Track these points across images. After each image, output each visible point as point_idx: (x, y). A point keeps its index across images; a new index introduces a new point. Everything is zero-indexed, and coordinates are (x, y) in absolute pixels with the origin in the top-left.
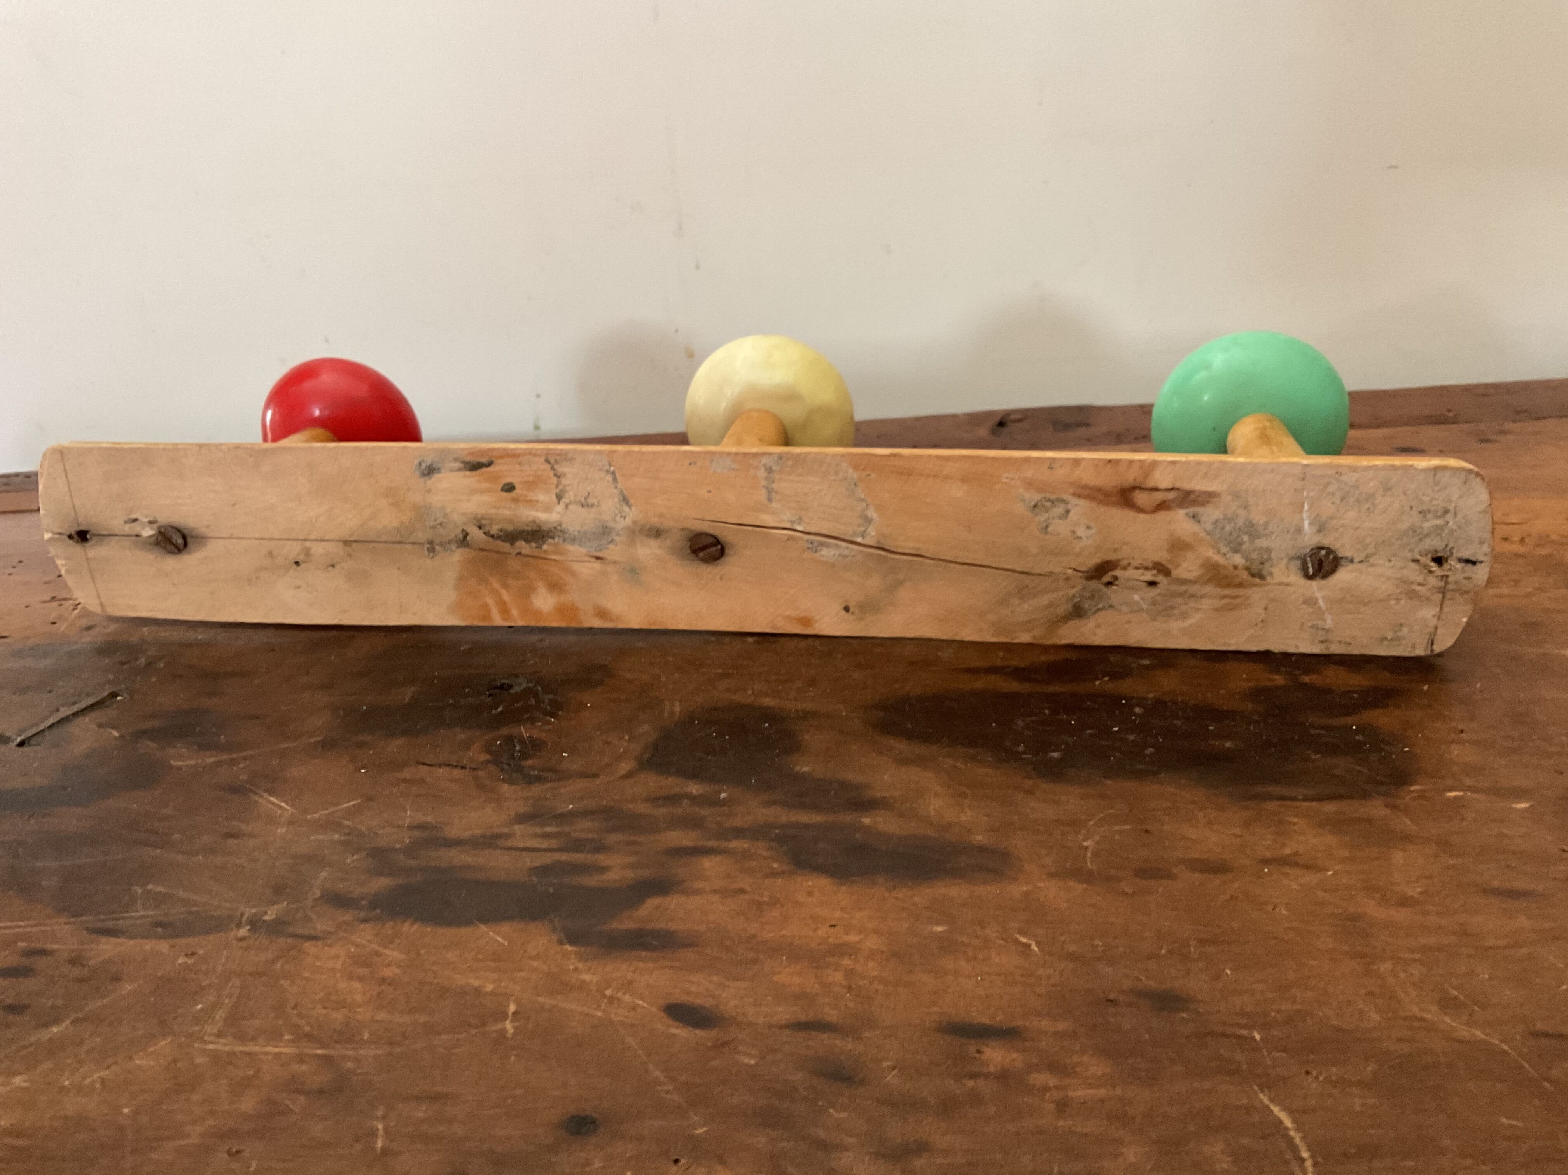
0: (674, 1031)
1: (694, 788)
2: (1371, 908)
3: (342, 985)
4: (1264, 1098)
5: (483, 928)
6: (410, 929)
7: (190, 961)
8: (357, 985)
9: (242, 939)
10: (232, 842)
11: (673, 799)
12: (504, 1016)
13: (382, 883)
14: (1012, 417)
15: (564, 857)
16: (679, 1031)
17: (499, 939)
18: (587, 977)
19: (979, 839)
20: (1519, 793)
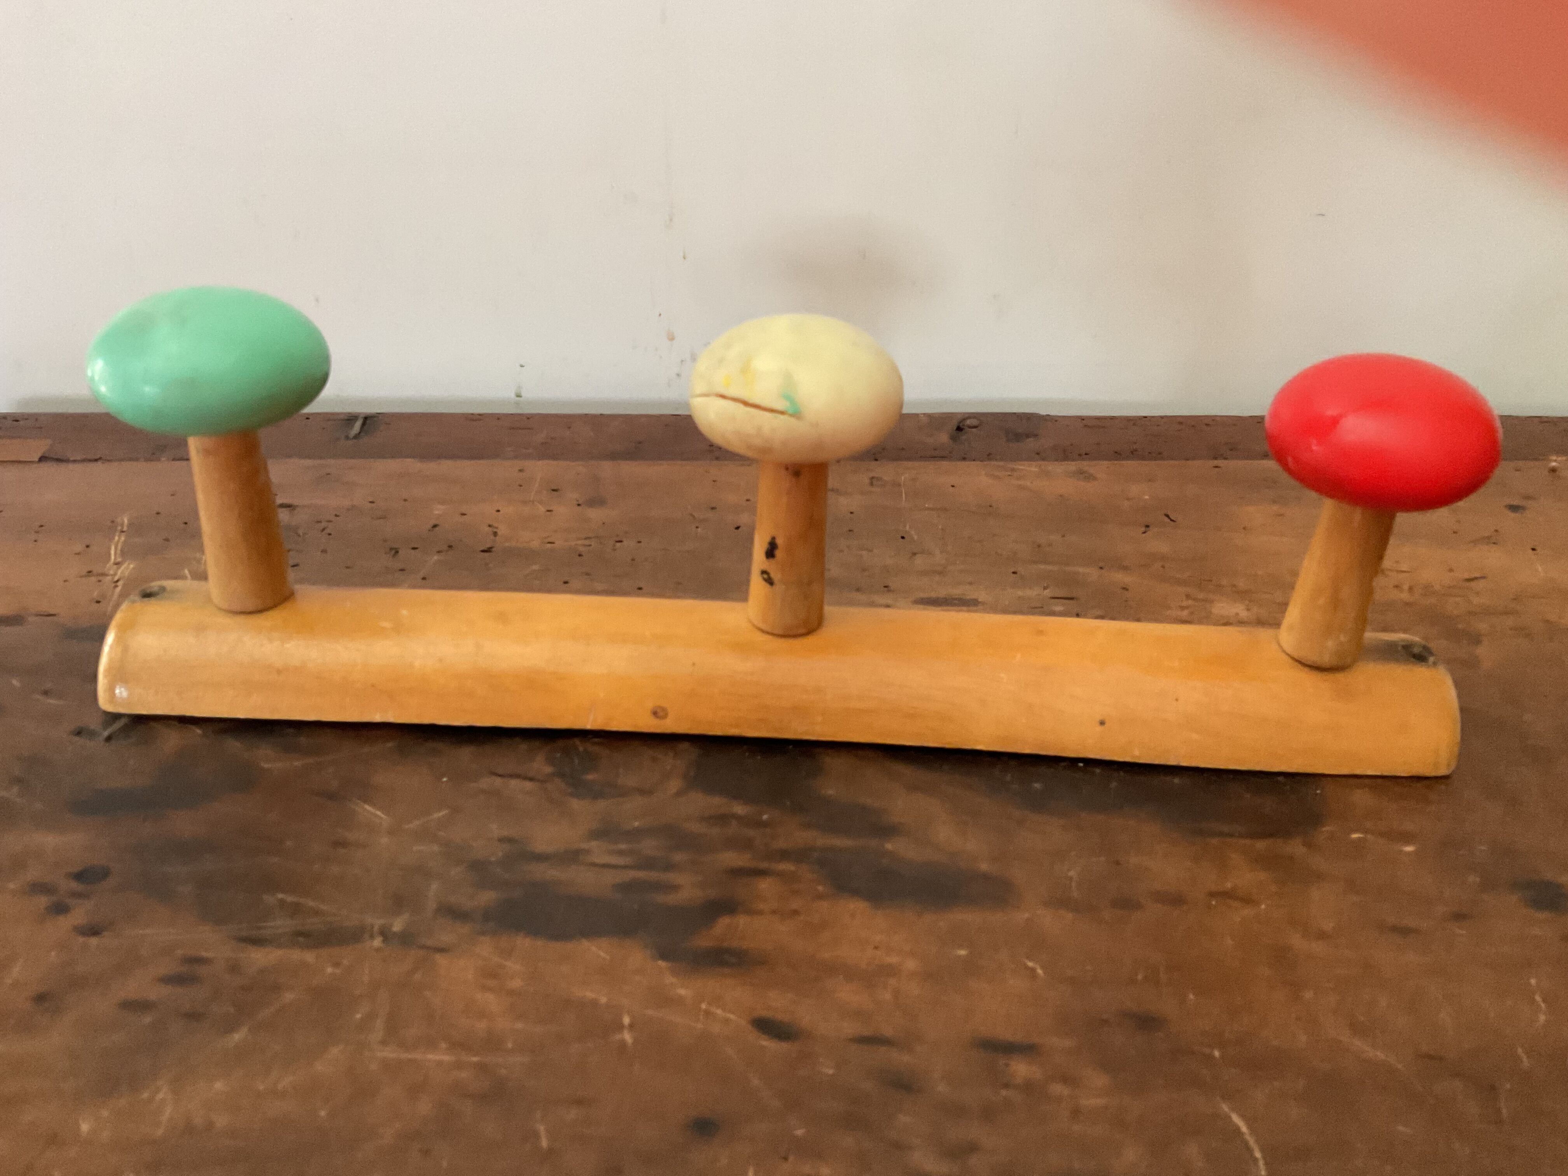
0: (765, 1043)
1: (739, 809)
2: (1296, 941)
3: (479, 996)
4: (1225, 1108)
5: (585, 943)
6: (523, 942)
7: (338, 971)
8: (490, 997)
9: (378, 950)
10: (342, 851)
11: (723, 819)
12: (621, 1027)
13: (487, 897)
14: (968, 422)
15: (641, 874)
16: (767, 1043)
17: (602, 954)
18: (682, 992)
19: (984, 867)
20: (1407, 837)
